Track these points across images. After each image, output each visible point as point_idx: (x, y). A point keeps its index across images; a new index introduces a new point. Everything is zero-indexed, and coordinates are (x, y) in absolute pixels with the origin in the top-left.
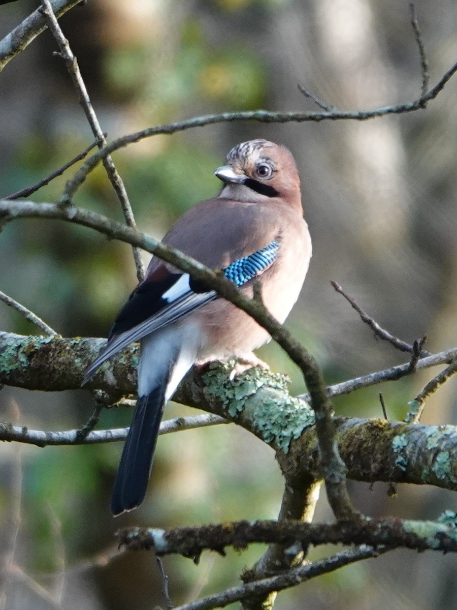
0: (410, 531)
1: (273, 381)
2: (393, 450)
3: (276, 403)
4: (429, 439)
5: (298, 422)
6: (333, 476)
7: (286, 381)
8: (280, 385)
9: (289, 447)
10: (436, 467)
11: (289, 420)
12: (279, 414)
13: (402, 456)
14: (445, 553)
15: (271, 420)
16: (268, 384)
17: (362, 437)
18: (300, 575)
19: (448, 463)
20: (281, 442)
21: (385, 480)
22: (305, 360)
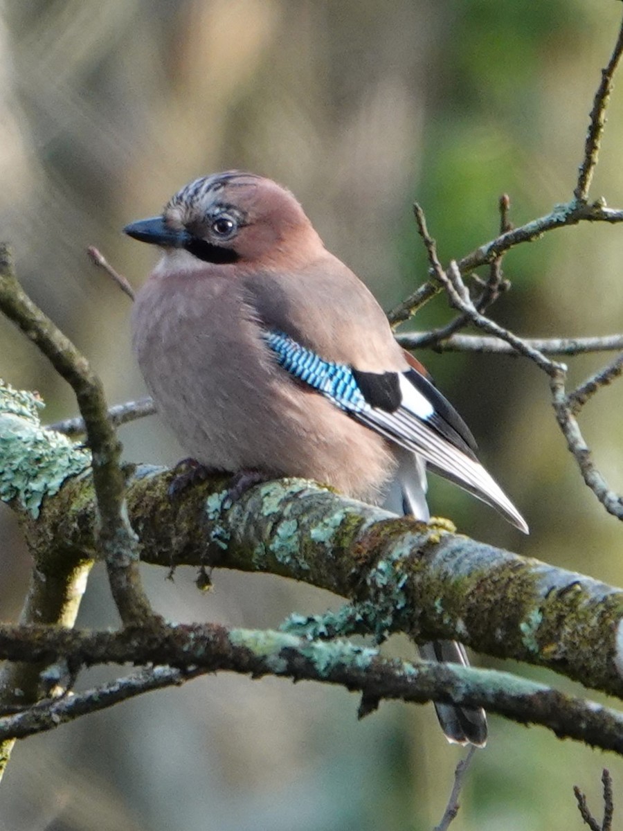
0: (240, 645)
1: (14, 403)
2: (207, 514)
3: (20, 438)
4: (265, 499)
5: (55, 470)
6: (119, 555)
7: (36, 404)
8: (26, 410)
9: (41, 507)
10: (276, 545)
11: (41, 465)
12: (25, 456)
13: (221, 525)
14: (295, 681)
15: (11, 464)
16: (8, 408)
17: (158, 493)
18: (58, 712)
19: (295, 539)
20: (27, 500)
21: (193, 563)
22: (79, 371)
